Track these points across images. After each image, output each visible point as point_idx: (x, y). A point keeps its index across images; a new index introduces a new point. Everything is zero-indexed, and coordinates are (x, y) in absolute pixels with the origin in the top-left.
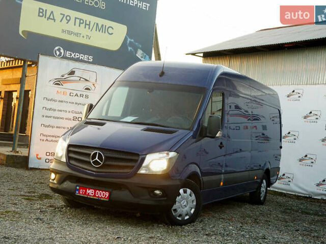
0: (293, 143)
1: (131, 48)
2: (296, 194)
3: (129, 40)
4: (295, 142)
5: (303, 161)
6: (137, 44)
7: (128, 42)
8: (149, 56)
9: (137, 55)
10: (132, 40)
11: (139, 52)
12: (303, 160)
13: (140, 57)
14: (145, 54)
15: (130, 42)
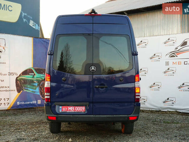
0: (145, 76)
1: (26, 20)
2: (150, 110)
3: (23, 14)
4: (145, 75)
5: (153, 88)
6: (29, 16)
7: (23, 16)
8: (38, 24)
9: (30, 24)
10: (26, 14)
11: (31, 22)
12: (153, 86)
13: (32, 26)
14: (35, 23)
15: (24, 15)
